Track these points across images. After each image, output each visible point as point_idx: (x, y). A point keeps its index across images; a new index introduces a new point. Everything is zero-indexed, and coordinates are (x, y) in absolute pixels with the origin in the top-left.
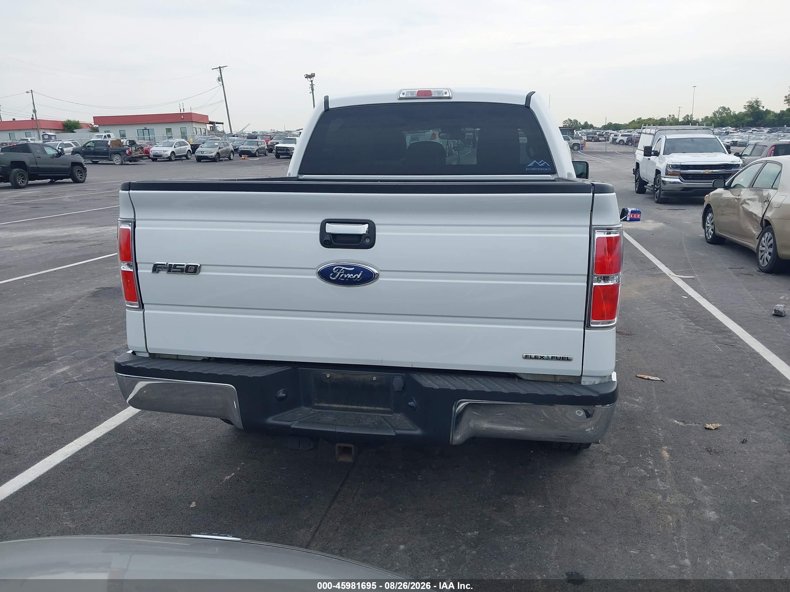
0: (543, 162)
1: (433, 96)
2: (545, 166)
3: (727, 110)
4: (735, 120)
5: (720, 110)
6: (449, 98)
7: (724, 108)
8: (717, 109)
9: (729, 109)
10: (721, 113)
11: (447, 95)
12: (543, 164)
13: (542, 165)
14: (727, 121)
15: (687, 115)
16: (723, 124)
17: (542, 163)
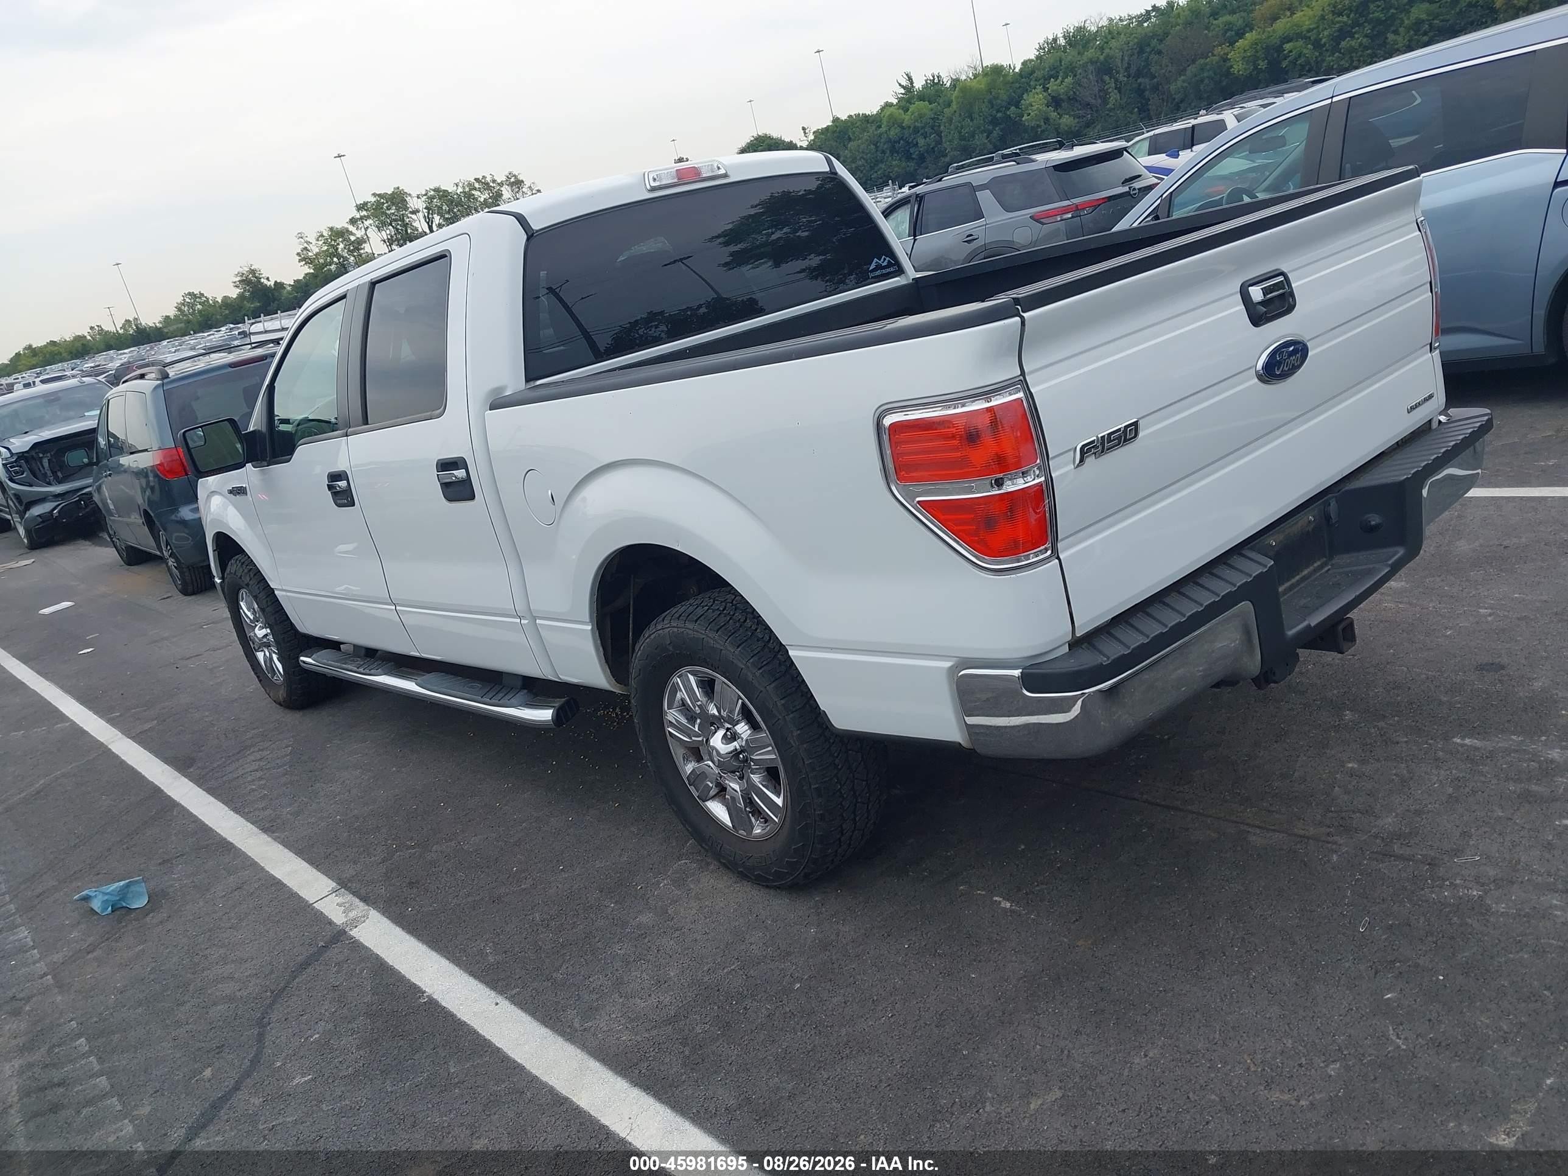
0: (885, 259)
1: (704, 175)
2: (889, 265)
3: (200, 298)
4: (227, 312)
5: (188, 300)
6: (725, 176)
7: (192, 295)
8: (180, 300)
9: (202, 295)
10: (191, 306)
11: (722, 171)
12: (886, 261)
13: (885, 264)
14: (214, 317)
15: (126, 321)
16: (209, 322)
17: (884, 261)
